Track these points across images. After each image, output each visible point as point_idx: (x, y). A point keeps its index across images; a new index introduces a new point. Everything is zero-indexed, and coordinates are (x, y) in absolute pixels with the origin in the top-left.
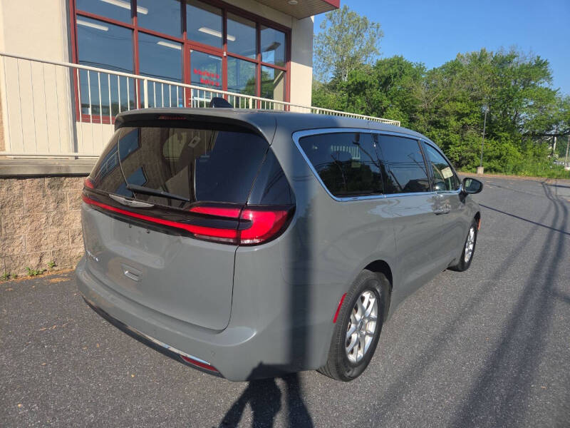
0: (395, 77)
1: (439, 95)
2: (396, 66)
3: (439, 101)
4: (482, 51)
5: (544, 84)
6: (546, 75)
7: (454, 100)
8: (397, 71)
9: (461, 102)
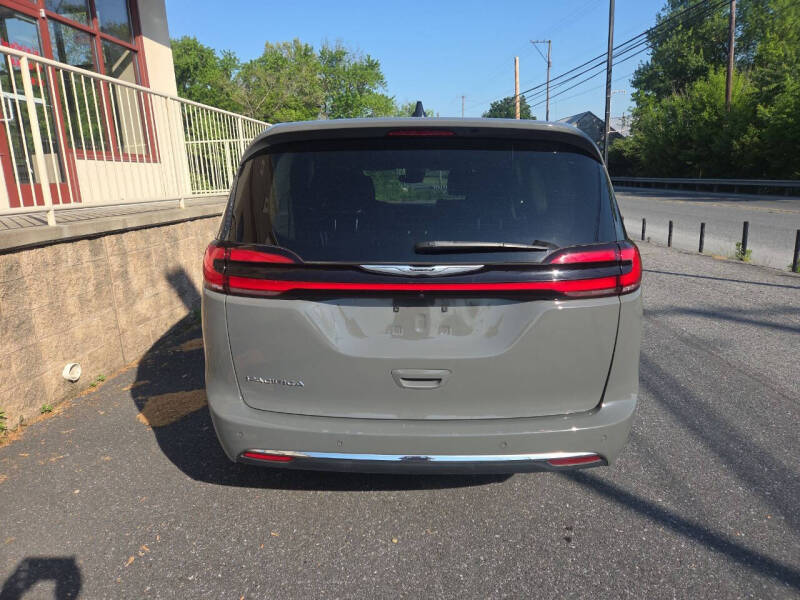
0: (196, 68)
1: (266, 99)
2: (193, 53)
3: (268, 108)
4: (295, 41)
5: (379, 91)
6: (379, 78)
7: (286, 106)
8: (197, 60)
9: (295, 109)
